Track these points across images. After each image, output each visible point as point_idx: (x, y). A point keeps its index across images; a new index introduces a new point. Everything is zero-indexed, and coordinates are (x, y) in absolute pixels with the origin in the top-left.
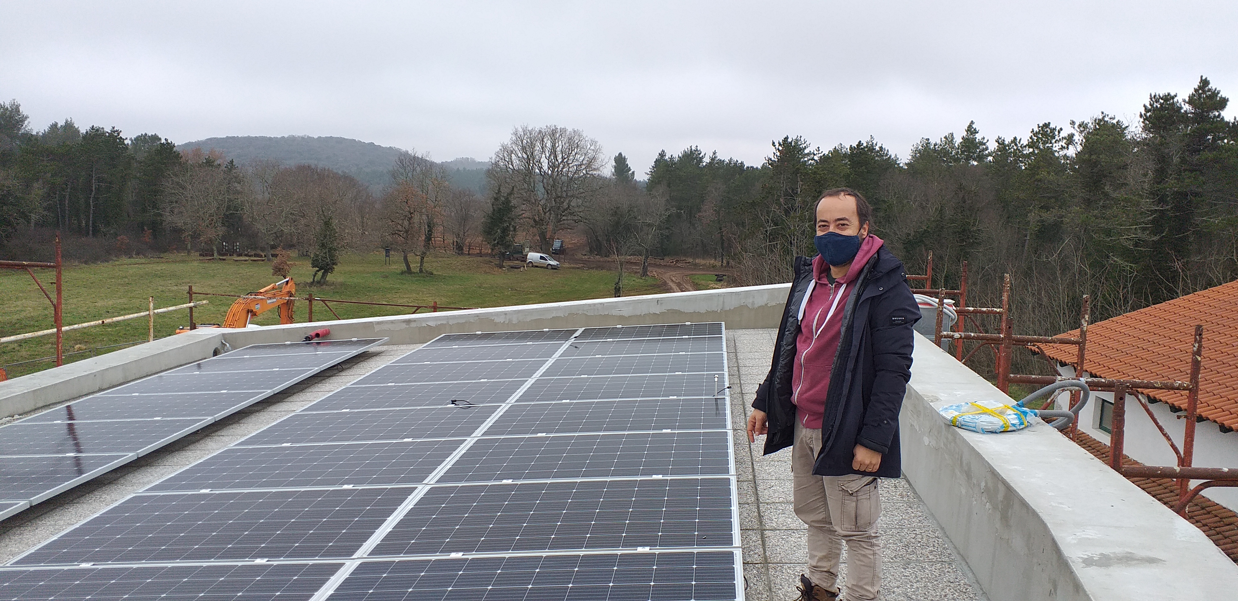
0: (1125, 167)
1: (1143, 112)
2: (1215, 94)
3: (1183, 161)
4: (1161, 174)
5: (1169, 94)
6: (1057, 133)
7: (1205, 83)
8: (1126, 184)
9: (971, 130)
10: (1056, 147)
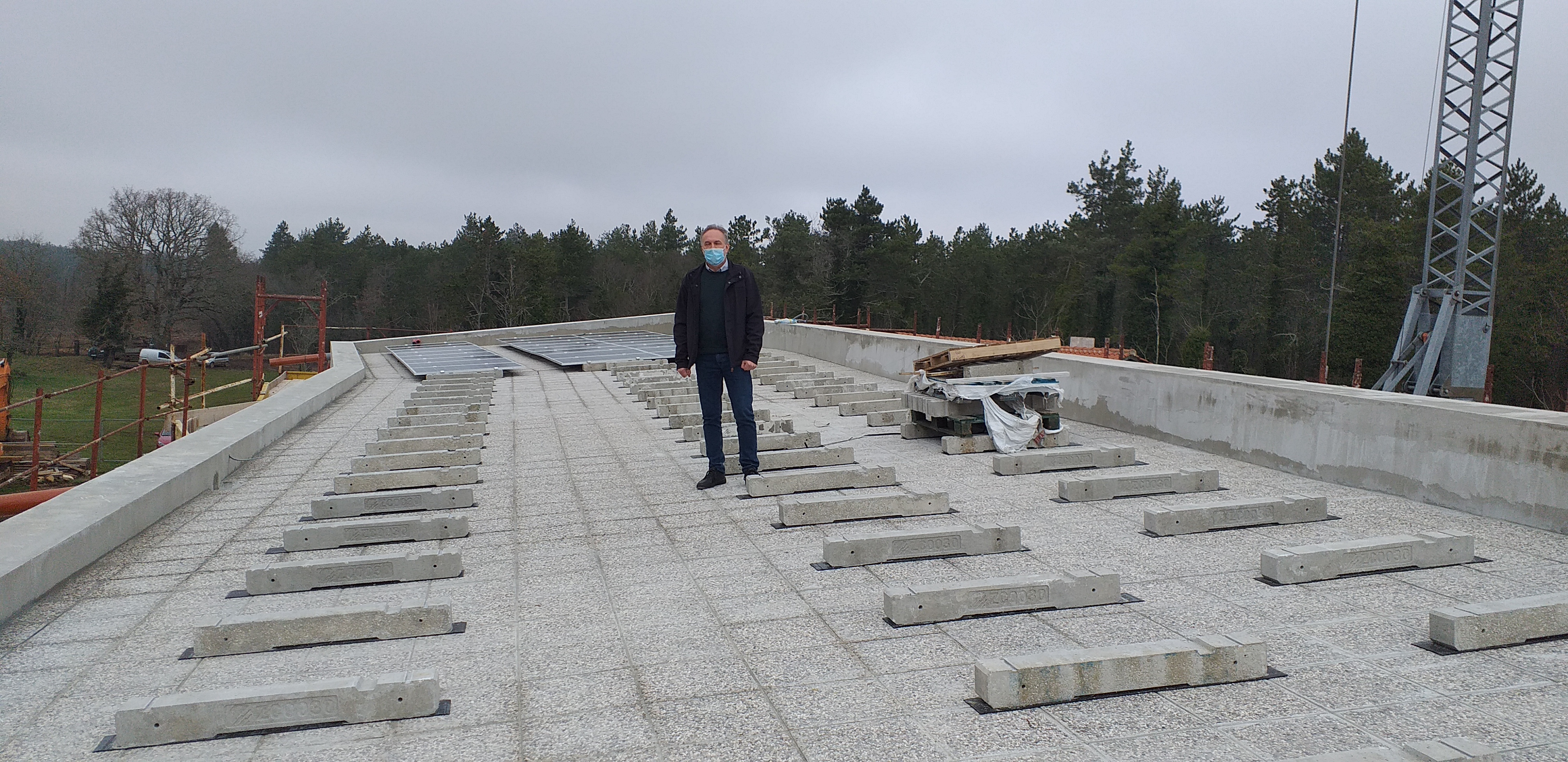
0: (810, 259)
1: (822, 214)
2: (874, 200)
3: (853, 254)
4: (837, 265)
5: (841, 199)
6: (752, 226)
7: (866, 191)
8: (811, 274)
9: (670, 219)
10: (752, 239)
